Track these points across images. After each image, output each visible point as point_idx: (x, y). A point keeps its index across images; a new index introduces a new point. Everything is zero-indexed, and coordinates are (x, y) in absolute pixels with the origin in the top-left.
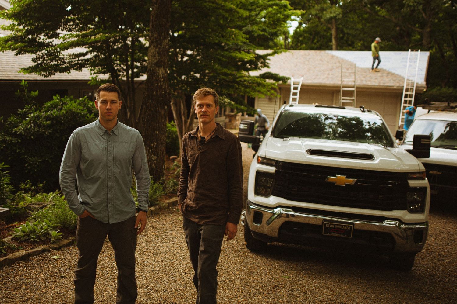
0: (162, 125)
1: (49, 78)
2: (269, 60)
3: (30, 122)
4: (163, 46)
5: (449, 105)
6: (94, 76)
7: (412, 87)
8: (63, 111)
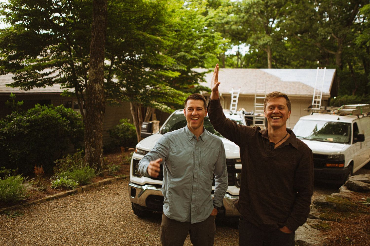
0: (99, 126)
1: (28, 91)
2: (205, 76)
3: (14, 124)
4: (98, 68)
5: (325, 108)
6: (66, 89)
7: (319, 96)
8: (40, 116)
